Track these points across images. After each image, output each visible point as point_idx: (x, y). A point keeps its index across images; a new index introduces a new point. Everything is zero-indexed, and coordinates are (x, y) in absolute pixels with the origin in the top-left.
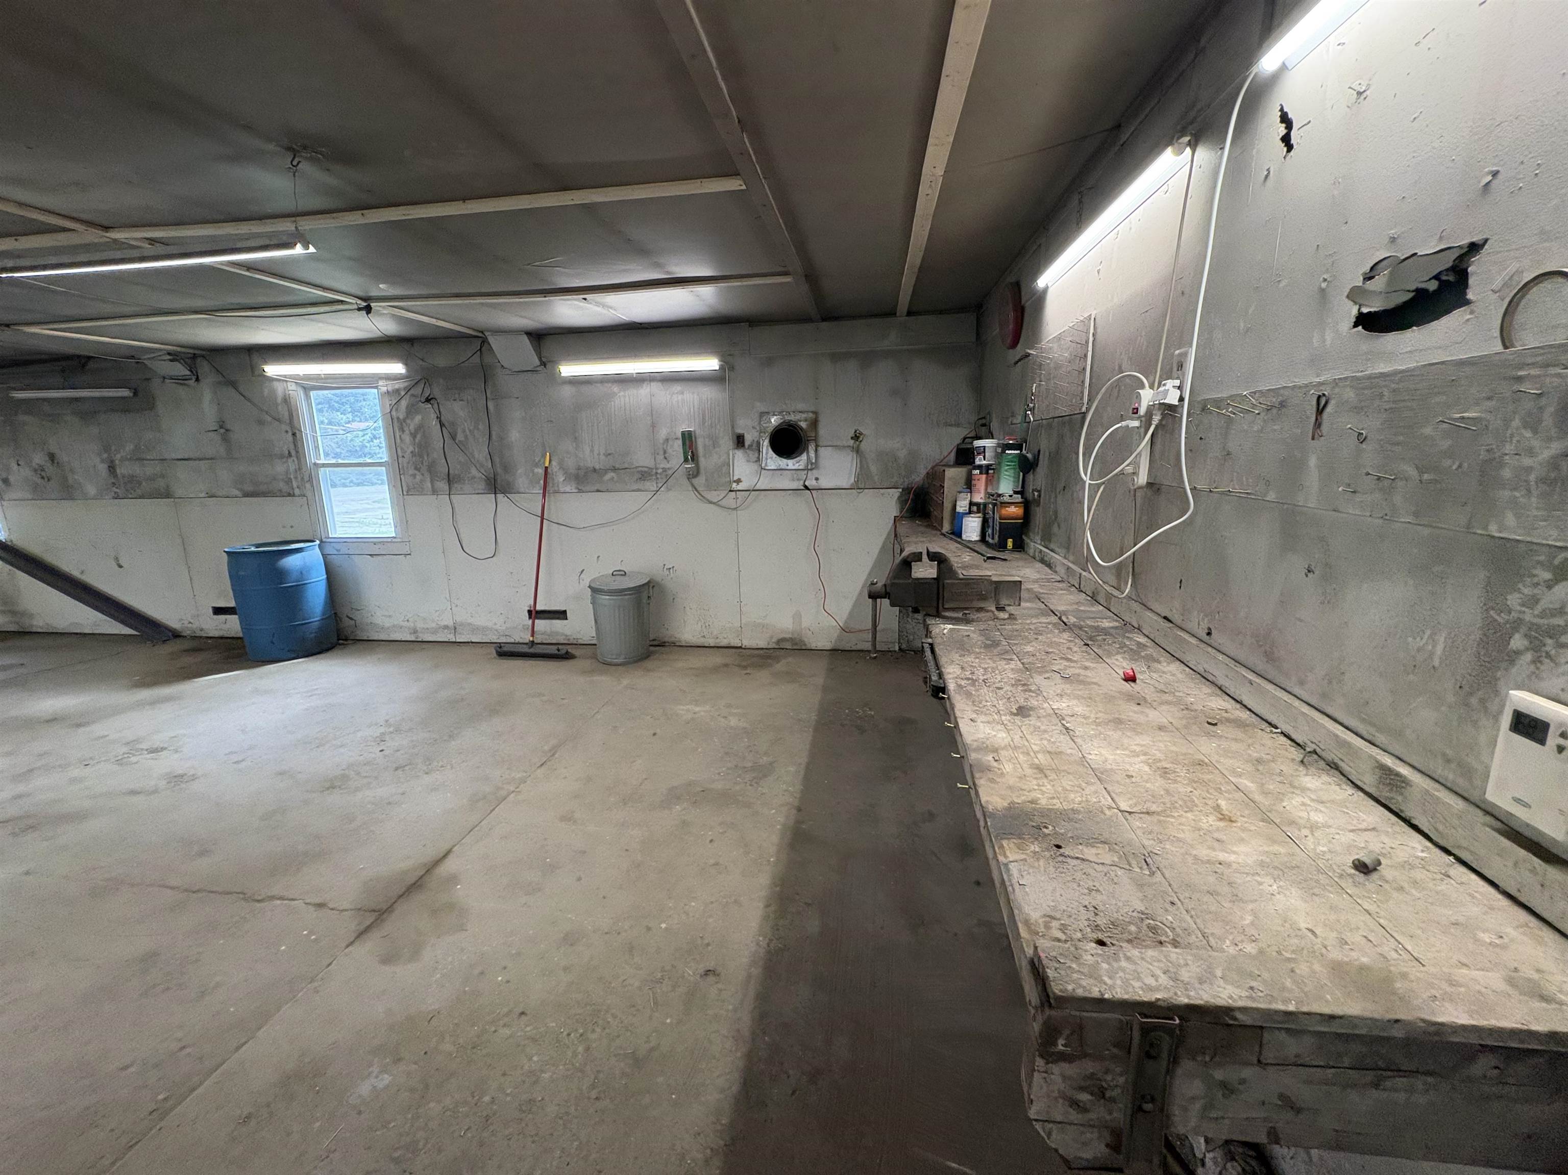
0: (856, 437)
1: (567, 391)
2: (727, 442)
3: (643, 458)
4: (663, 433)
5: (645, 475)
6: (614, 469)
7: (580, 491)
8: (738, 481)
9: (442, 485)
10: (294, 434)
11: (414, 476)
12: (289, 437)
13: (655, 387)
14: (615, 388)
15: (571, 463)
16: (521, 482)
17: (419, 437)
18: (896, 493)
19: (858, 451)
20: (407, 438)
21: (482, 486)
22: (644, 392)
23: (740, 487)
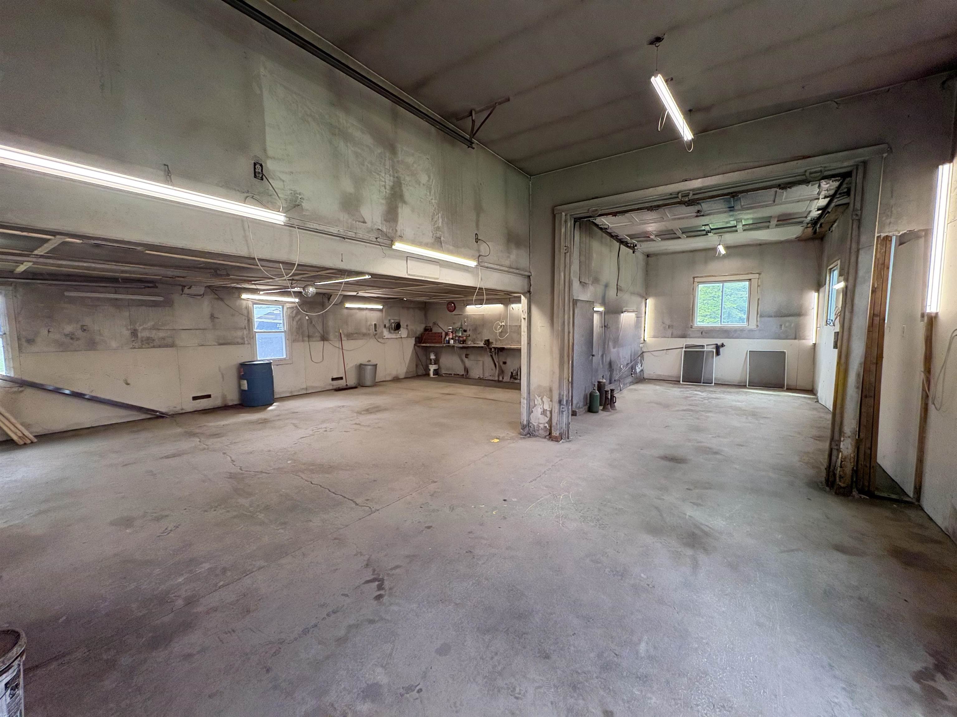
0: (407, 326)
1: (345, 311)
2: (382, 326)
3: (364, 330)
4: (369, 323)
5: (364, 335)
6: (356, 333)
7: (348, 340)
8: (385, 336)
9: (306, 339)
10: (248, 320)
11: (296, 336)
12: (246, 322)
13: (367, 311)
14: (357, 311)
15: (345, 331)
16: (331, 336)
17: (299, 323)
18: (414, 338)
19: (407, 329)
20: (295, 323)
21: (319, 339)
22: (364, 312)
23: (385, 338)
